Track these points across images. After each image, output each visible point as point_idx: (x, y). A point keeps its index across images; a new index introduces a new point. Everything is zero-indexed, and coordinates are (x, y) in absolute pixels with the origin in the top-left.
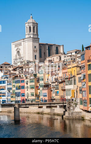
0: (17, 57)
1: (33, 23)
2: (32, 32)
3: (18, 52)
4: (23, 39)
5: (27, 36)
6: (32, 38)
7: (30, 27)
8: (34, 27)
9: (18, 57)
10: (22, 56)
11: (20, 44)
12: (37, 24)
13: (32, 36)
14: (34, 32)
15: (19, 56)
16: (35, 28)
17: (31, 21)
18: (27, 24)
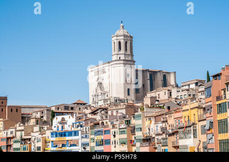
0: (98, 92)
1: (124, 36)
2: (123, 51)
3: (100, 84)
4: (109, 63)
5: (114, 58)
6: (124, 60)
7: (120, 43)
8: (126, 43)
9: (99, 91)
10: (106, 90)
13: (123, 57)
14: (126, 50)
15: (101, 89)
16: (128, 44)
17: (121, 32)
18: (115, 38)
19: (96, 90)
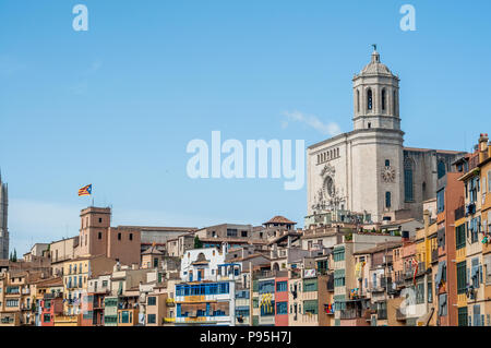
0: (324, 199)
1: (380, 77)
2: (375, 111)
3: (329, 181)
4: (346, 135)
5: (358, 125)
6: (378, 130)
7: (369, 92)
8: (383, 92)
9: (327, 198)
10: (340, 195)
11: (335, 154)
12: (396, 79)
13: (375, 124)
14: (383, 108)
15: (330, 193)
16: (387, 94)
17: (372, 68)
18: (360, 81)
19: (321, 194)
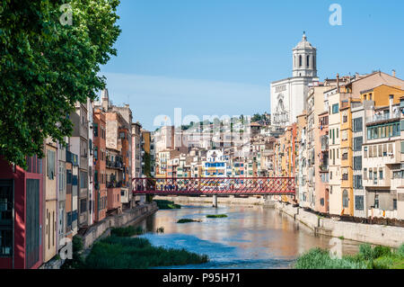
1: (306, 49)
2: (303, 67)
3: (281, 101)
4: (289, 79)
5: (295, 74)
6: (304, 77)
7: (300, 57)
8: (308, 57)
9: (280, 110)
10: (286, 109)
11: (283, 88)
12: (314, 50)
13: (303, 74)
14: (308, 65)
15: (281, 108)
16: (311, 58)
17: (302, 45)
18: (295, 52)
19: (277, 108)
